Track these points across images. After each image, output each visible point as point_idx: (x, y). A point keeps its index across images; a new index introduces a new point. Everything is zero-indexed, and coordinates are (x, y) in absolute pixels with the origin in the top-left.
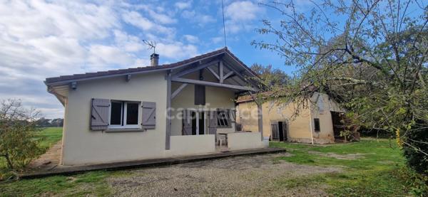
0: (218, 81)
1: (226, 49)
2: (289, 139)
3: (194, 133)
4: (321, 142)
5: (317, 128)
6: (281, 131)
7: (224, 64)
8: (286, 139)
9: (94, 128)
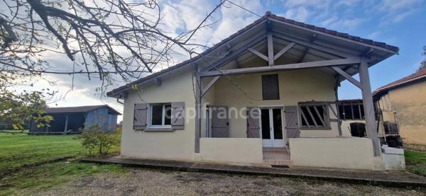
1: (269, 14)
9: (135, 128)
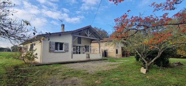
0: (87, 36)
2: (108, 57)
3: (77, 53)
4: (118, 57)
5: (117, 52)
6: (105, 54)
7: (89, 31)
8: (107, 56)
9: (51, 51)
